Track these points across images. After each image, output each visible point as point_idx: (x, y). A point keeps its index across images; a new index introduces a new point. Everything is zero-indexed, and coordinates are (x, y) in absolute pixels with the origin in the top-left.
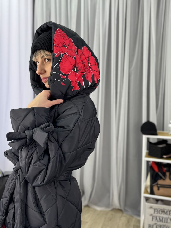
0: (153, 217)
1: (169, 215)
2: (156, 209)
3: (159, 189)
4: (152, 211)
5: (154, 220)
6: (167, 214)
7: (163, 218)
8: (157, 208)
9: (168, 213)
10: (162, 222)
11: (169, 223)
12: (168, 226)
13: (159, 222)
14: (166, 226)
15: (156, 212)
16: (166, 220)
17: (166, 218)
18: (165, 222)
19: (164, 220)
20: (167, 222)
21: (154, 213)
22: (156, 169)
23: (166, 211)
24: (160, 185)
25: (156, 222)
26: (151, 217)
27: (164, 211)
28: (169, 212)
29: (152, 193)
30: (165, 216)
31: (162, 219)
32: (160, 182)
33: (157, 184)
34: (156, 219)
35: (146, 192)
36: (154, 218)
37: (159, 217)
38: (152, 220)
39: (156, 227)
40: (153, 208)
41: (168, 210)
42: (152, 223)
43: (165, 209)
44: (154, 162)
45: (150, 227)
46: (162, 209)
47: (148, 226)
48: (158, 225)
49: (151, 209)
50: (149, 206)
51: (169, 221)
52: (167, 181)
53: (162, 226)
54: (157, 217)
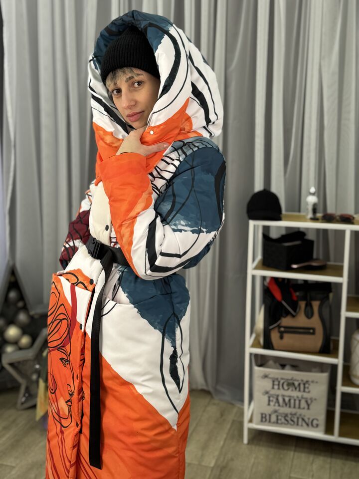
0: (269, 397)
1: (304, 391)
2: (277, 379)
3: (282, 338)
4: (267, 384)
5: (272, 404)
6: (299, 391)
7: (290, 398)
8: (279, 377)
9: (302, 386)
10: (290, 406)
11: (304, 408)
12: (300, 415)
13: (283, 406)
14: (298, 415)
15: (276, 387)
16: (297, 402)
17: (298, 397)
18: (294, 407)
19: (292, 401)
20: (299, 408)
21: (273, 388)
22: (278, 295)
23: (296, 384)
24: (285, 327)
25: (277, 408)
26: (266, 398)
27: (293, 384)
28: (304, 384)
29: (268, 345)
30: (295, 394)
31: (290, 400)
32: (286, 321)
33: (279, 327)
34: (277, 401)
35: (255, 345)
36: (271, 399)
37: (283, 396)
38: (269, 404)
39: (277, 419)
40: (270, 378)
41: (302, 381)
42: (268, 410)
43: (295, 378)
44: (275, 280)
45: (264, 420)
46: (288, 380)
47: (260, 416)
48: (281, 414)
49: (266, 379)
50: (262, 374)
51: (303, 404)
52: (301, 320)
53: (290, 416)
54: (278, 396)
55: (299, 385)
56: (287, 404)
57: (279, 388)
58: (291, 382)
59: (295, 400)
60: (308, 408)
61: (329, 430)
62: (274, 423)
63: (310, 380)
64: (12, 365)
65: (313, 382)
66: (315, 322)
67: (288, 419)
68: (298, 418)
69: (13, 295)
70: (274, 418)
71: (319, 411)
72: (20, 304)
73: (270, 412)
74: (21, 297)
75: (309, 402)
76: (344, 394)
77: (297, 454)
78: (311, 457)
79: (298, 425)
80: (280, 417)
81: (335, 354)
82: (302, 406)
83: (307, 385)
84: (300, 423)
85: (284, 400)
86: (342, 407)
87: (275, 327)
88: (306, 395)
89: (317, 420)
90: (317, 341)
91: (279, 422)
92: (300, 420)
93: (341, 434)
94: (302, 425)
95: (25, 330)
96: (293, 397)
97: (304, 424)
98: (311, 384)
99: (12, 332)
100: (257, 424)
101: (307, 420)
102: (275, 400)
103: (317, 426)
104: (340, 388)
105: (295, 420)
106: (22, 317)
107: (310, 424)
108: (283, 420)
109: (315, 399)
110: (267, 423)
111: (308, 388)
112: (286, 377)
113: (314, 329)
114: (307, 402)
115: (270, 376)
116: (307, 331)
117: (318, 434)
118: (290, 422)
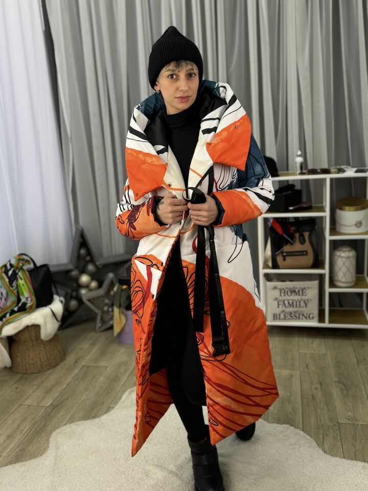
0: (278, 302)
1: (302, 295)
2: (283, 289)
3: (284, 260)
4: (276, 293)
5: (280, 306)
6: (299, 295)
7: (293, 300)
8: (285, 287)
9: (301, 292)
10: (293, 307)
11: (303, 307)
12: (301, 312)
13: (288, 307)
14: (299, 312)
15: (283, 294)
16: (298, 303)
17: (298, 300)
18: (296, 307)
19: (295, 303)
20: (300, 307)
21: (281, 295)
22: (279, 230)
23: (297, 290)
24: (286, 252)
25: (284, 309)
26: (276, 303)
27: (295, 291)
28: (302, 290)
29: (275, 266)
30: (296, 298)
31: (293, 303)
32: (287, 248)
33: (282, 252)
34: (284, 304)
35: (266, 266)
36: (280, 303)
37: (288, 300)
38: (278, 307)
39: (285, 317)
40: (279, 289)
41: (301, 288)
42: (278, 311)
43: (295, 287)
44: (276, 219)
45: (275, 318)
46: (291, 288)
47: (272, 316)
48: (287, 313)
49: (275, 290)
50: (272, 287)
51: (302, 304)
52: (297, 247)
53: (293, 313)
54: (284, 300)
55: (299, 291)
56: (291, 305)
57: (285, 295)
58: (293, 289)
59: (296, 302)
60: (306, 306)
61: (321, 319)
62: (283, 319)
63: (306, 287)
64: (89, 300)
65: (308, 288)
66: (307, 246)
67: (292, 315)
68: (299, 314)
69: (83, 251)
70: (282, 316)
71: (314, 308)
72: (88, 258)
73: (279, 313)
74: (89, 253)
75: (306, 302)
76: (331, 294)
77: (300, 339)
78: (311, 340)
79: (299, 319)
80: (286, 315)
81: (322, 267)
82: (302, 306)
83: (304, 291)
84: (301, 317)
85: (289, 303)
86: (330, 305)
87: (279, 253)
88: (304, 298)
89: (313, 314)
90: (310, 259)
91: (286, 318)
92: (301, 315)
93: (330, 322)
94: (302, 319)
95: (93, 277)
96: (295, 300)
97: (304, 318)
98: (307, 290)
99: (85, 279)
100: (271, 321)
101: (305, 315)
102: (282, 303)
103: (313, 318)
104: (328, 290)
105: (297, 316)
106: (91, 267)
107: (308, 317)
108: (289, 317)
109: (311, 300)
110: (278, 320)
111: (305, 292)
112: (289, 287)
113: (307, 252)
114: (305, 302)
115: (278, 287)
116: (302, 253)
117: (314, 323)
118: (294, 317)
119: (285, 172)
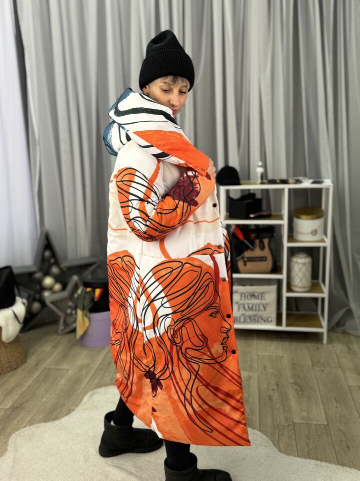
0: (239, 306)
1: (262, 299)
3: (245, 265)
4: (237, 297)
5: (241, 310)
6: (259, 299)
7: (253, 304)
8: (243, 291)
9: (260, 296)
10: (253, 310)
11: (262, 311)
12: (260, 315)
13: (248, 311)
14: (258, 315)
15: (243, 298)
16: (257, 307)
17: (258, 304)
18: (256, 310)
19: (254, 307)
20: (259, 310)
21: (241, 299)
22: (241, 236)
23: (256, 295)
24: (247, 258)
25: (244, 312)
26: (237, 306)
27: (254, 295)
28: (262, 294)
29: (236, 271)
30: (256, 301)
31: (252, 307)
32: (248, 254)
33: (243, 258)
34: (244, 308)
37: (248, 304)
38: (239, 310)
39: (245, 320)
40: (239, 293)
41: (260, 292)
42: (238, 314)
43: (255, 291)
44: (238, 226)
45: (236, 321)
48: (247, 316)
51: (261, 308)
52: (257, 252)
53: (253, 317)
54: (244, 304)
55: (258, 295)
56: (251, 309)
57: (245, 299)
58: (252, 294)
59: (256, 306)
60: (265, 310)
61: (279, 323)
63: (265, 291)
64: (52, 303)
65: (267, 292)
66: (266, 253)
67: (252, 319)
68: (258, 318)
69: (47, 254)
70: (242, 319)
71: (272, 312)
72: (52, 261)
73: (239, 316)
74: (54, 255)
75: (265, 306)
76: (288, 299)
77: (259, 342)
78: (269, 343)
80: (246, 319)
81: (280, 272)
83: (263, 295)
86: (288, 309)
87: (240, 259)
88: (263, 302)
89: (271, 317)
90: (269, 264)
91: (246, 321)
92: (260, 319)
93: (288, 325)
94: (261, 322)
95: (57, 279)
96: (255, 304)
97: (263, 321)
98: (266, 294)
99: (48, 281)
101: (264, 318)
102: (242, 307)
103: (271, 321)
104: (285, 294)
106: (55, 270)
107: (266, 321)
108: (249, 320)
109: (269, 304)
110: (238, 323)
111: (264, 297)
112: (249, 291)
113: (266, 257)
115: (239, 291)
116: (261, 259)
117: (272, 327)
118: (254, 321)
119: (247, 181)
